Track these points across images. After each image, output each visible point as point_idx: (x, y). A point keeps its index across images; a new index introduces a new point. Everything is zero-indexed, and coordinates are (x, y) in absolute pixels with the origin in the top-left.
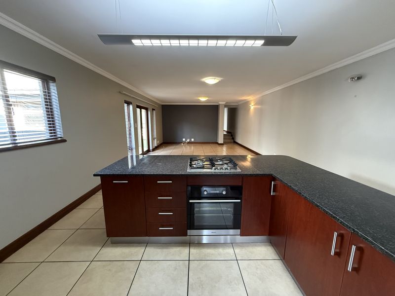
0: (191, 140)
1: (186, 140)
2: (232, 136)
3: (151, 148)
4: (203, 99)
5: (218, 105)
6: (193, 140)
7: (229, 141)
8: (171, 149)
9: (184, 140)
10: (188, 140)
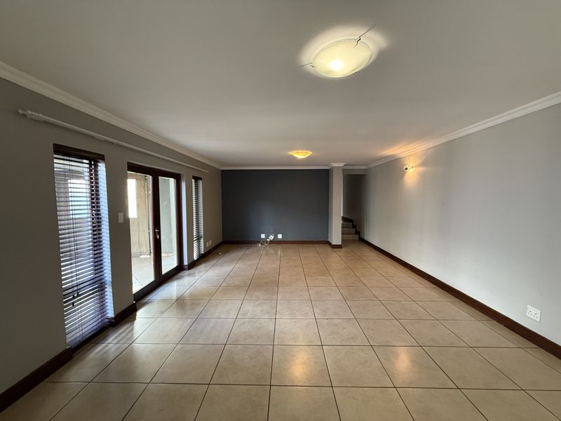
0: (276, 237)
1: (267, 237)
2: (354, 227)
3: (186, 263)
4: (300, 155)
5: (328, 170)
6: (280, 236)
7: (350, 237)
8: (232, 261)
9: (263, 236)
10: (271, 237)
